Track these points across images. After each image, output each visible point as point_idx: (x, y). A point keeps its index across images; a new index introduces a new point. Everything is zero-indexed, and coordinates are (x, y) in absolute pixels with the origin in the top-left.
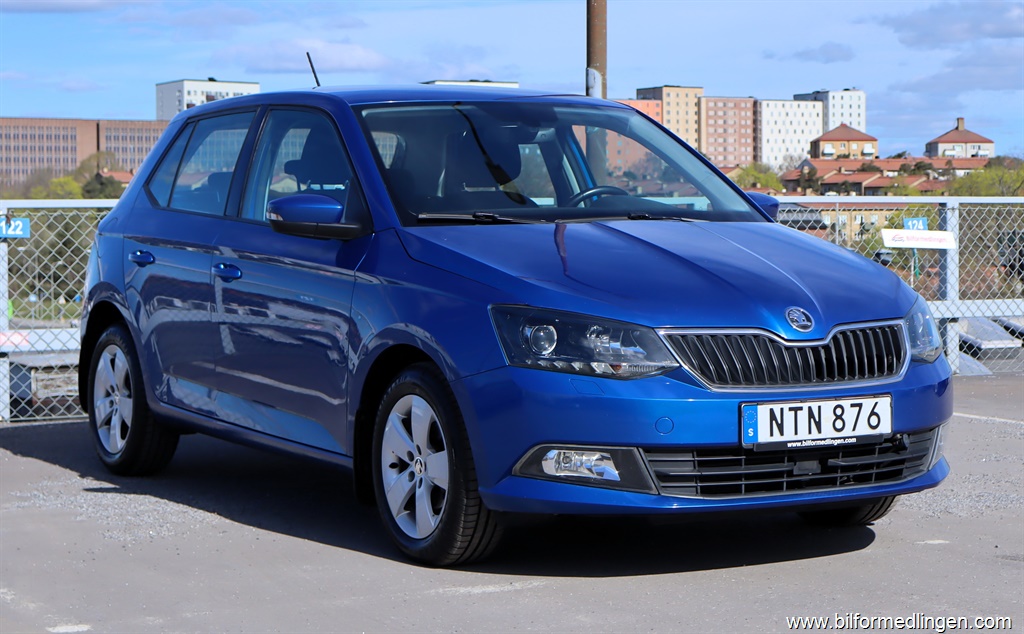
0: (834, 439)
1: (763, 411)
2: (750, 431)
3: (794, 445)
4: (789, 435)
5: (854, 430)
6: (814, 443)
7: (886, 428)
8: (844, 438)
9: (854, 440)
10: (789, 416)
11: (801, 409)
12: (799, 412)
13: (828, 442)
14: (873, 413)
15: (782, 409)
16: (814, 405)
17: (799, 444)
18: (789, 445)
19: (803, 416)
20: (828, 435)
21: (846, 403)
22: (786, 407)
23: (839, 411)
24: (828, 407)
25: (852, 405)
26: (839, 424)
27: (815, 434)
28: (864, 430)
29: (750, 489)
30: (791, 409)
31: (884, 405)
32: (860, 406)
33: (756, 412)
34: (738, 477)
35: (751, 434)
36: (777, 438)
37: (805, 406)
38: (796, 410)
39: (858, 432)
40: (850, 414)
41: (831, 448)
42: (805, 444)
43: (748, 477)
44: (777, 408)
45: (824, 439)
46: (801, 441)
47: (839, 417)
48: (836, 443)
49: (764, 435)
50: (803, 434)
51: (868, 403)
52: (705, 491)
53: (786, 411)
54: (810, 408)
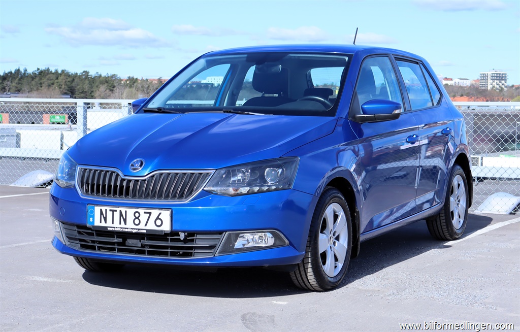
0: (133, 229)
1: (97, 209)
2: (91, 219)
3: (111, 229)
4: (109, 224)
5: (146, 225)
6: (122, 230)
8: (139, 229)
9: (145, 231)
10: (109, 214)
11: (116, 211)
12: (115, 212)
13: (129, 230)
14: (158, 218)
15: (106, 210)
16: (123, 210)
17: (113, 229)
18: (109, 229)
19: (117, 214)
20: (130, 226)
21: (141, 211)
22: (108, 209)
23: (137, 215)
24: (131, 212)
25: (145, 213)
26: (137, 221)
27: (123, 225)
28: (151, 226)
29: (100, 249)
30: (110, 210)
31: (166, 215)
32: (150, 213)
33: (94, 210)
34: (93, 242)
35: (91, 221)
36: (103, 224)
37: (118, 209)
38: (113, 211)
39: (148, 227)
40: (144, 217)
41: (131, 233)
42: (116, 229)
43: (98, 242)
44: (104, 209)
45: (127, 228)
46: (114, 228)
47: (137, 218)
48: (134, 231)
49: (97, 222)
50: (116, 224)
51: (155, 213)
53: (108, 211)
54: (120, 211)
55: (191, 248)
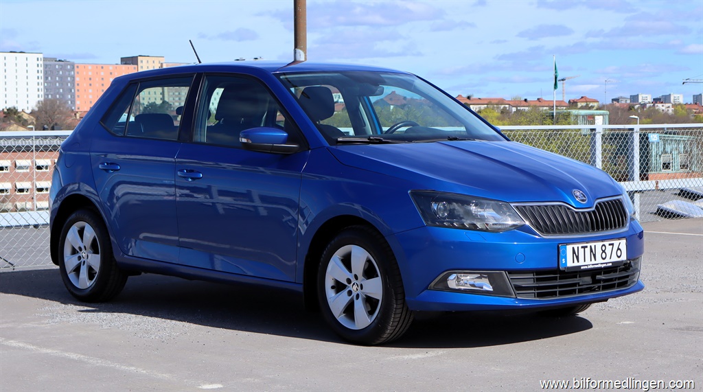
0: (602, 264)
1: (569, 248)
2: (563, 260)
3: (584, 267)
4: (581, 263)
5: (610, 258)
6: (593, 266)
7: (624, 258)
8: (607, 263)
9: (611, 264)
10: (581, 251)
11: (587, 247)
12: (586, 249)
13: (599, 266)
14: (619, 249)
15: (578, 247)
16: (593, 245)
17: (586, 267)
18: (582, 268)
19: (588, 250)
20: (599, 262)
21: (607, 243)
22: (580, 246)
23: (604, 248)
24: (599, 245)
25: (610, 245)
26: (604, 255)
27: (593, 262)
28: (615, 259)
29: (562, 293)
30: (582, 247)
31: (623, 244)
32: (613, 244)
33: (566, 249)
34: (555, 287)
35: (564, 262)
36: (576, 264)
37: (588, 245)
38: (584, 247)
39: (612, 260)
40: (609, 249)
41: (600, 269)
42: (589, 267)
43: (561, 286)
44: (575, 246)
45: (598, 264)
46: (587, 265)
47: (604, 251)
48: (603, 266)
49: (570, 262)
50: (588, 262)
51: (616, 243)
52: (540, 295)
53: (580, 248)
54: (591, 246)
55: (628, 276)
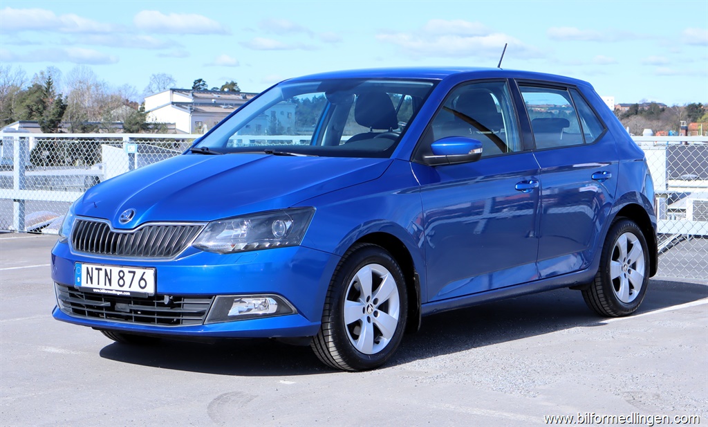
0: (117, 291)
1: (84, 267)
2: (78, 278)
3: (97, 291)
4: (95, 285)
5: (130, 287)
6: (106, 292)
8: (123, 291)
9: (129, 294)
10: (95, 272)
11: (101, 269)
12: (100, 271)
13: (114, 292)
14: (142, 279)
15: (92, 268)
16: (108, 268)
17: (99, 291)
18: (94, 290)
19: (102, 273)
20: (115, 288)
21: (126, 270)
22: (94, 267)
23: (121, 274)
24: (115, 270)
25: (130, 272)
26: (121, 282)
27: (108, 286)
28: (136, 288)
29: (89, 314)
30: (96, 269)
31: (150, 274)
32: (134, 273)
33: (81, 268)
34: (83, 306)
35: (79, 281)
36: (89, 285)
37: (104, 268)
39: (132, 289)
40: (128, 277)
41: (116, 296)
42: (102, 291)
43: (87, 306)
44: (90, 266)
45: (112, 290)
46: (100, 289)
47: (121, 278)
48: (119, 293)
49: (84, 284)
50: (102, 285)
51: (139, 272)
53: (94, 270)
54: (106, 270)
